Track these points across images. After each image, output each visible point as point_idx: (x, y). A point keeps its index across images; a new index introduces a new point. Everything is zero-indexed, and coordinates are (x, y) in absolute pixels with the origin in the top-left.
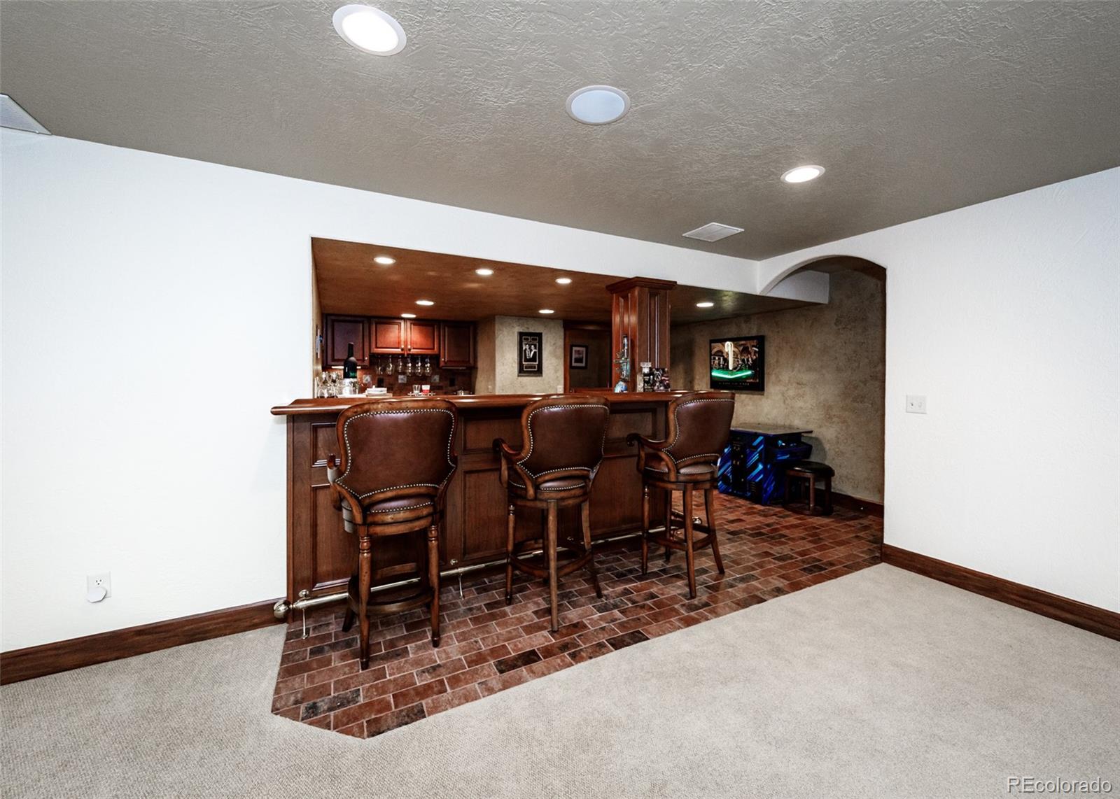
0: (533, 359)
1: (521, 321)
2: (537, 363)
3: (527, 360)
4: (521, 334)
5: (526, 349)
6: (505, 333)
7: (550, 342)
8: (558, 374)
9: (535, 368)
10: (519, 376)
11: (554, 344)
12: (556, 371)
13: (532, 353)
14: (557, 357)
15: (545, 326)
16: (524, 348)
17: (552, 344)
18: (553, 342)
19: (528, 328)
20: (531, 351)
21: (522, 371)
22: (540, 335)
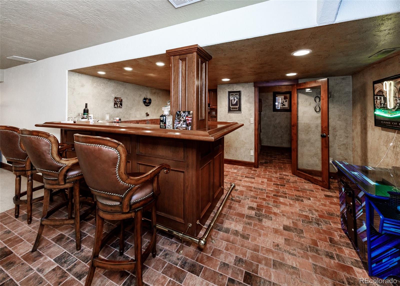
0: (236, 104)
1: (229, 86)
2: (238, 106)
3: (232, 105)
4: (229, 92)
5: (232, 100)
6: (222, 93)
7: (246, 95)
8: (251, 112)
9: (237, 109)
10: (228, 113)
11: (248, 96)
12: (250, 110)
13: (235, 101)
14: (250, 103)
15: (243, 87)
16: (231, 99)
17: (247, 96)
18: (248, 95)
19: (233, 89)
20: (235, 100)
21: (230, 110)
22: (239, 92)
